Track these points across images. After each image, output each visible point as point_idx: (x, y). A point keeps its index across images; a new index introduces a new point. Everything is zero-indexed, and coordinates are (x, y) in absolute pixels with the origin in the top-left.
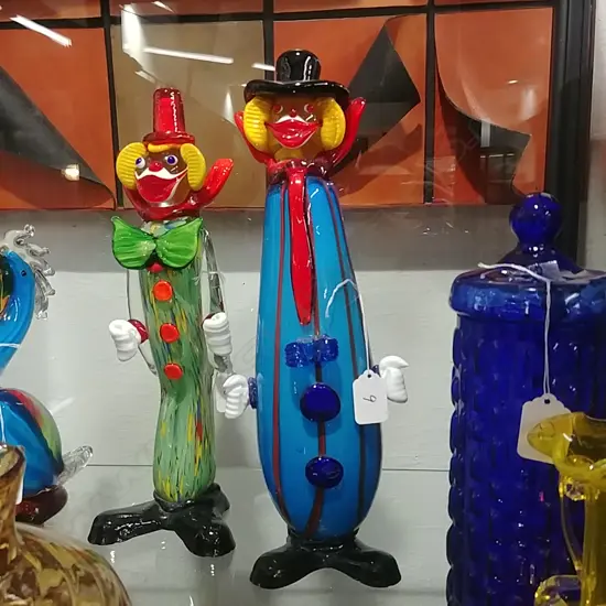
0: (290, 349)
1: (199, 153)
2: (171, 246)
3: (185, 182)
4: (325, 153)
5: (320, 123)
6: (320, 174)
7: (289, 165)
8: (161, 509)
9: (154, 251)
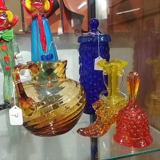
0: (42, 56)
1: (11, 13)
2: (6, 35)
3: (8, 20)
4: (45, 12)
5: (44, 5)
6: (45, 17)
7: (37, 14)
8: (7, 104)
9: (1, 37)
